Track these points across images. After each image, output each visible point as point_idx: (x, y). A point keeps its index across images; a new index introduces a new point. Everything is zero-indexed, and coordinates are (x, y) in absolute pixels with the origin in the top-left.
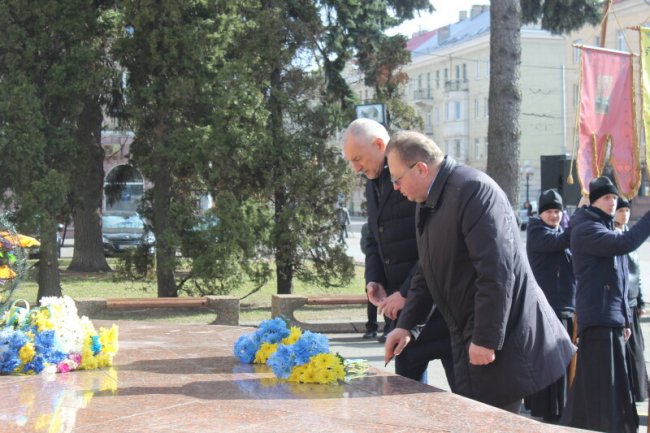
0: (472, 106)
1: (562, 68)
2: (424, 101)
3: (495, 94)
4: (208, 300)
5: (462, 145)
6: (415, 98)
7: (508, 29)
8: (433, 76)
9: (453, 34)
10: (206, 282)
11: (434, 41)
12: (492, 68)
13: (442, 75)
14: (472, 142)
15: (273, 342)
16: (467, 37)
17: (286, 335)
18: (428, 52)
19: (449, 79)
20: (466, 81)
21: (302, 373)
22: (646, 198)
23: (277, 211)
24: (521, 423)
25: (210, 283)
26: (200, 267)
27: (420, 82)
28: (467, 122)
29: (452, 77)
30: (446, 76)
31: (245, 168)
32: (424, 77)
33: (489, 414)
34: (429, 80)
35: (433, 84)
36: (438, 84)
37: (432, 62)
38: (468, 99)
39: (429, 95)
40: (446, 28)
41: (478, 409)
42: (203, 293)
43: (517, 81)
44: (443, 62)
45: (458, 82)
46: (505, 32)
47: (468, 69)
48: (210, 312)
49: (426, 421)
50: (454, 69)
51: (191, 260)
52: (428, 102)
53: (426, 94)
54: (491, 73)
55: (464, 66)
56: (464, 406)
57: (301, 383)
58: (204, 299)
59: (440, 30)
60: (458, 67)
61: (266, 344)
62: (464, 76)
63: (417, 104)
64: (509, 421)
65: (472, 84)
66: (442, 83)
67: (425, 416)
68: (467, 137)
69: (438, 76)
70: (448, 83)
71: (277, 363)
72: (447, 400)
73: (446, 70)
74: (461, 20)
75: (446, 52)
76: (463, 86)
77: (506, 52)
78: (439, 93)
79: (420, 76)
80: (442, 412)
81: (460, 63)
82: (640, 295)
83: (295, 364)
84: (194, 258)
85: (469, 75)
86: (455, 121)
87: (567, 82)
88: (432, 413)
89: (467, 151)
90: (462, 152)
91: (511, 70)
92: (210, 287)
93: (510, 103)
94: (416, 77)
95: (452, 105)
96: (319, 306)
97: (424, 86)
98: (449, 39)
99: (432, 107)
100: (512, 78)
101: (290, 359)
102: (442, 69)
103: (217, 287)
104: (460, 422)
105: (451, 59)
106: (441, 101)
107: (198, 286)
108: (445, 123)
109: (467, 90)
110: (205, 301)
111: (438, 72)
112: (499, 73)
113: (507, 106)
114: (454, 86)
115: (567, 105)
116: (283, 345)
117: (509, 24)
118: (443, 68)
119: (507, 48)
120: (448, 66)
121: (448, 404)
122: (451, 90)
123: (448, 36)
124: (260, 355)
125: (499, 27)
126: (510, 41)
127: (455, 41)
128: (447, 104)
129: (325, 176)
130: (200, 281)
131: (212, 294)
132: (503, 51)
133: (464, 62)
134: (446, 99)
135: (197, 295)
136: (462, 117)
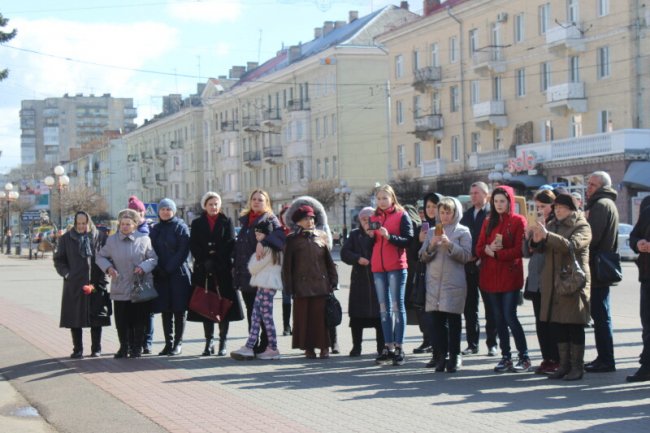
0: (314, 126)
1: (387, 85)
2: (272, 122)
5: (305, 168)
6: (265, 118)
8: (281, 95)
9: (303, 52)
13: (288, 94)
14: (315, 163)
19: (294, 98)
20: (308, 99)
27: (270, 101)
28: (310, 142)
29: (297, 96)
30: (291, 95)
32: (274, 97)
34: (277, 99)
35: (281, 103)
36: (285, 104)
38: (310, 118)
39: (278, 115)
40: (298, 46)
44: (288, 83)
45: (302, 101)
47: (310, 87)
50: (298, 87)
52: (276, 123)
53: (275, 114)
55: (307, 84)
59: (291, 48)
60: (301, 86)
62: (307, 95)
63: (266, 124)
65: (313, 103)
66: (288, 102)
68: (310, 157)
69: (285, 95)
73: (292, 89)
74: (316, 37)
75: (291, 70)
76: (306, 105)
78: (285, 113)
79: (270, 96)
81: (302, 81)
85: (310, 93)
86: (297, 141)
87: (392, 99)
89: (310, 172)
90: (306, 174)
94: (266, 97)
95: (294, 126)
97: (274, 105)
98: (299, 57)
99: (280, 128)
102: (288, 88)
105: (295, 77)
106: (286, 121)
108: (290, 143)
109: (309, 109)
111: (285, 92)
114: (298, 105)
118: (289, 86)
120: (293, 85)
122: (296, 110)
123: (300, 53)
128: (290, 124)
133: (306, 80)
134: (289, 119)
136: (304, 137)
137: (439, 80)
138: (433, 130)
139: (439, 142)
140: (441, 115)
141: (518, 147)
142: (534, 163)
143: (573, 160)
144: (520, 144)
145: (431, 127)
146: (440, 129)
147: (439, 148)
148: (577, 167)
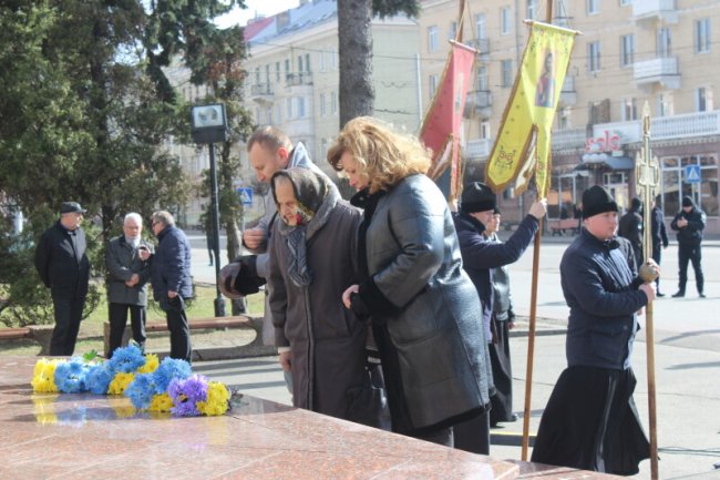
0: (318, 103)
1: (416, 59)
2: (263, 97)
3: (346, 92)
4: (31, 330)
6: (253, 94)
7: (357, 18)
8: (273, 69)
9: (293, 20)
10: (26, 310)
11: (272, 29)
12: (341, 62)
13: (282, 67)
14: (320, 143)
15: (128, 371)
16: (310, 24)
17: (141, 364)
18: (266, 40)
19: (290, 71)
20: (310, 74)
21: (163, 402)
22: (512, 200)
23: (105, 228)
24: (397, 440)
25: (32, 311)
26: (18, 293)
27: (258, 75)
28: (313, 119)
29: (295, 70)
30: (287, 68)
31: (65, 180)
32: (263, 70)
33: (363, 434)
34: (268, 73)
35: (273, 77)
36: (279, 78)
37: (271, 52)
38: (312, 94)
39: (268, 90)
40: (286, 14)
41: (351, 430)
42: (23, 324)
43: (370, 76)
44: (283, 53)
45: (301, 75)
46: (355, 21)
47: (312, 60)
48: (32, 345)
49: (300, 444)
50: (296, 59)
51: (8, 286)
52: (268, 98)
53: (265, 89)
54: (341, 67)
55: (308, 56)
56: (338, 427)
57: (163, 411)
58: (26, 330)
59: (278, 16)
60: (300, 58)
61: (120, 374)
62: (308, 69)
63: (255, 100)
64: (384, 439)
65: (317, 78)
66: (283, 76)
67: (299, 438)
68: (313, 137)
69: (278, 68)
70: (289, 76)
71: (135, 392)
72: (320, 422)
73: (287, 62)
74: (302, 5)
75: (285, 41)
76: (307, 79)
77: (357, 44)
78: (280, 88)
79: (258, 69)
80: (316, 434)
81: (301, 53)
82: (511, 307)
83: (155, 393)
84: (12, 283)
85: (313, 67)
86: (298, 119)
87: (422, 74)
88: (305, 435)
91: (362, 64)
92: (30, 316)
93: (363, 101)
94: (254, 71)
95: (295, 102)
96: (157, 333)
97: (263, 79)
98: (289, 27)
99: (272, 104)
100: (364, 73)
101: (149, 388)
102: (282, 61)
103: (38, 316)
104: (335, 443)
105: (292, 48)
106: (283, 97)
107: (17, 315)
108: (288, 121)
109: (311, 84)
110: (27, 332)
111: (278, 64)
112: (349, 68)
113: (359, 104)
114: (296, 80)
115: (423, 99)
116: (139, 374)
117: (358, 13)
118: (284, 59)
119: (357, 40)
120: (289, 57)
121: (319, 425)
122: (294, 85)
123: (288, 22)
124: (114, 385)
125: (348, 17)
126: (360, 32)
127: (296, 28)
128: (289, 99)
129: (159, 186)
130: (19, 309)
131: (34, 323)
132: (352, 43)
133: (307, 52)
134: (287, 94)
135: (16, 326)
136: (307, 114)
137: (488, 53)
138: (481, 108)
139: (484, 120)
140: (488, 92)
141: (595, 126)
142: (619, 143)
143: (670, 140)
144: (597, 122)
145: (479, 103)
146: (489, 106)
147: (484, 127)
148: (674, 147)
